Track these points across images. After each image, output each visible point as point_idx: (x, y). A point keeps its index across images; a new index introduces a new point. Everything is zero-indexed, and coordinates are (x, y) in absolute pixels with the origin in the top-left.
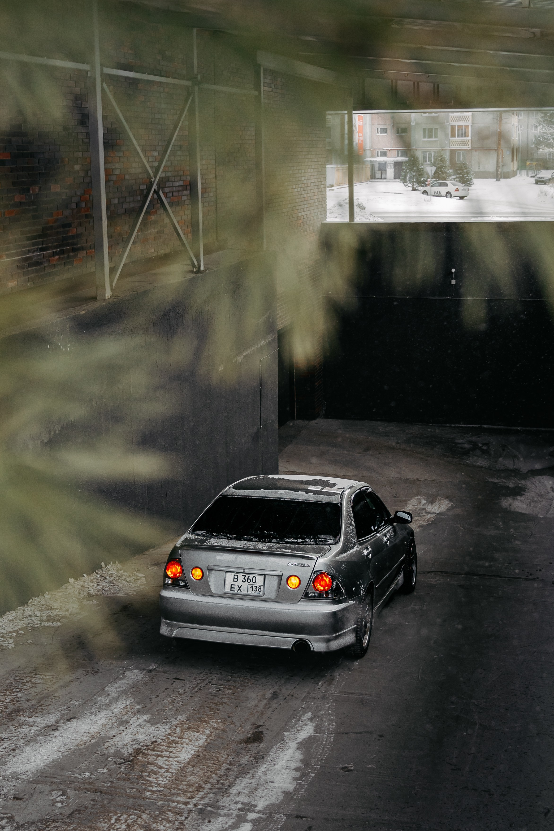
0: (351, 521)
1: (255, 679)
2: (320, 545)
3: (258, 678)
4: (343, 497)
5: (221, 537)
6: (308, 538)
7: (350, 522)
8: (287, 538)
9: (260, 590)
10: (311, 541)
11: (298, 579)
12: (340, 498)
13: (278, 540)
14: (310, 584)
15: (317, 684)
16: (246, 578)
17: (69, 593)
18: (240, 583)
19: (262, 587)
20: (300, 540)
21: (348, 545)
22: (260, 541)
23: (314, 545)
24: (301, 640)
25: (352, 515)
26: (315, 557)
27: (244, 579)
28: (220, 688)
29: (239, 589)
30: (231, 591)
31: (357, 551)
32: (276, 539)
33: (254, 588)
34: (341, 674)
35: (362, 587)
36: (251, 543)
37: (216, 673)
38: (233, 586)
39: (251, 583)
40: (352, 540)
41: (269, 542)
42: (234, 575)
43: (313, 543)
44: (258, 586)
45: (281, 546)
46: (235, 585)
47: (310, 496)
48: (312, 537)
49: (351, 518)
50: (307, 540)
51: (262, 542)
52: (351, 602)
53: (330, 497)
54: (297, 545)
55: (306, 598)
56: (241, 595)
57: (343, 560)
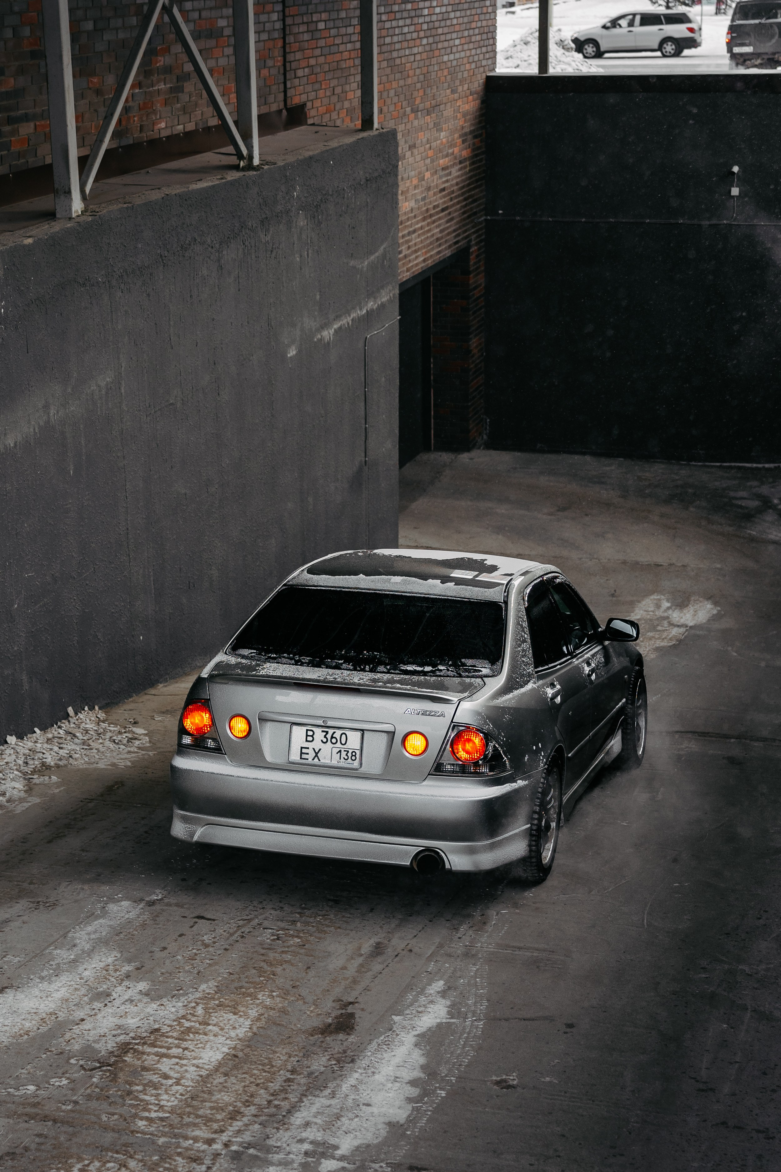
0: (523, 634)
1: (344, 919)
2: (465, 677)
3: (349, 918)
4: (510, 590)
5: (284, 660)
6: (443, 665)
7: (522, 636)
8: (405, 665)
9: (353, 758)
10: (448, 670)
11: (423, 739)
12: (505, 592)
13: (388, 667)
14: (445, 748)
15: (457, 929)
16: (329, 736)
17: (7, 763)
18: (317, 744)
19: (358, 752)
20: (428, 669)
21: (518, 678)
22: (355, 669)
23: (454, 677)
24: (428, 849)
25: (525, 624)
26: (455, 700)
27: (325, 737)
28: (279, 934)
29: (316, 755)
30: (301, 758)
31: (533, 690)
32: (386, 665)
33: (344, 754)
34: (501, 913)
35: (541, 755)
36: (338, 672)
37: (273, 908)
38: (304, 751)
39: (338, 745)
40: (524, 670)
41: (371, 671)
42: (307, 730)
43: (452, 674)
44: (350, 751)
45: (393, 678)
46: (308, 748)
47: (448, 588)
48: (450, 663)
49: (523, 629)
50: (441, 667)
51: (359, 671)
52: (521, 783)
53: (486, 590)
54: (422, 677)
55: (438, 773)
56: (320, 766)
57: (506, 705)
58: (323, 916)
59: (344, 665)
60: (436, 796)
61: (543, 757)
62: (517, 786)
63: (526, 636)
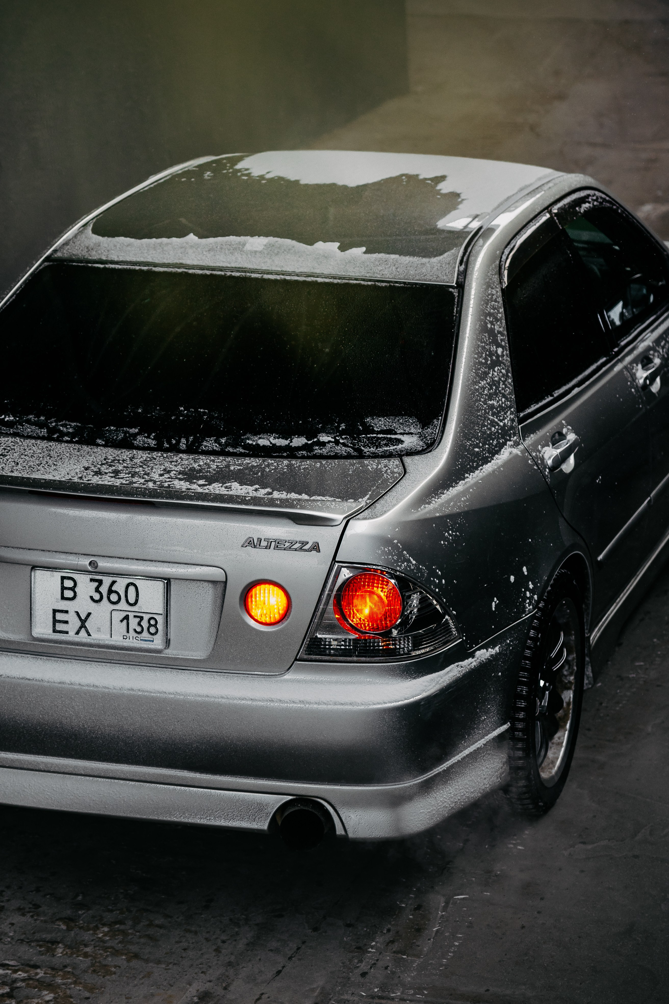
0: (494, 348)
1: (151, 931)
2: (369, 457)
3: (160, 927)
4: (472, 258)
5: (29, 429)
6: (328, 433)
7: (491, 354)
8: (255, 434)
9: (153, 630)
11: (281, 593)
12: (461, 263)
13: (223, 441)
14: (324, 611)
16: (104, 589)
18: (82, 604)
19: (160, 620)
20: (299, 441)
21: (477, 446)
22: (159, 448)
23: (349, 457)
24: (301, 799)
25: (500, 327)
26: (339, 517)
27: (97, 590)
29: (83, 626)
30: (55, 631)
31: (513, 459)
32: (219, 436)
33: (133, 622)
34: (455, 903)
35: (527, 589)
36: (126, 454)
37: (19, 909)
38: (59, 616)
39: (123, 605)
40: (493, 423)
41: (190, 450)
42: (63, 578)
43: (343, 451)
44: (146, 617)
45: (228, 466)
46: (67, 612)
47: (352, 261)
48: (343, 426)
49: (495, 336)
50: (324, 438)
51: (167, 450)
52: (483, 655)
53: (425, 260)
54: (286, 462)
55: (313, 657)
56: (91, 645)
57: (447, 511)
58: (110, 925)
59: (139, 438)
60: (310, 703)
61: (532, 592)
62: (474, 664)
63: (500, 351)
